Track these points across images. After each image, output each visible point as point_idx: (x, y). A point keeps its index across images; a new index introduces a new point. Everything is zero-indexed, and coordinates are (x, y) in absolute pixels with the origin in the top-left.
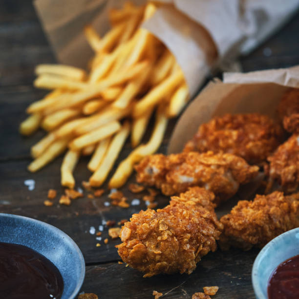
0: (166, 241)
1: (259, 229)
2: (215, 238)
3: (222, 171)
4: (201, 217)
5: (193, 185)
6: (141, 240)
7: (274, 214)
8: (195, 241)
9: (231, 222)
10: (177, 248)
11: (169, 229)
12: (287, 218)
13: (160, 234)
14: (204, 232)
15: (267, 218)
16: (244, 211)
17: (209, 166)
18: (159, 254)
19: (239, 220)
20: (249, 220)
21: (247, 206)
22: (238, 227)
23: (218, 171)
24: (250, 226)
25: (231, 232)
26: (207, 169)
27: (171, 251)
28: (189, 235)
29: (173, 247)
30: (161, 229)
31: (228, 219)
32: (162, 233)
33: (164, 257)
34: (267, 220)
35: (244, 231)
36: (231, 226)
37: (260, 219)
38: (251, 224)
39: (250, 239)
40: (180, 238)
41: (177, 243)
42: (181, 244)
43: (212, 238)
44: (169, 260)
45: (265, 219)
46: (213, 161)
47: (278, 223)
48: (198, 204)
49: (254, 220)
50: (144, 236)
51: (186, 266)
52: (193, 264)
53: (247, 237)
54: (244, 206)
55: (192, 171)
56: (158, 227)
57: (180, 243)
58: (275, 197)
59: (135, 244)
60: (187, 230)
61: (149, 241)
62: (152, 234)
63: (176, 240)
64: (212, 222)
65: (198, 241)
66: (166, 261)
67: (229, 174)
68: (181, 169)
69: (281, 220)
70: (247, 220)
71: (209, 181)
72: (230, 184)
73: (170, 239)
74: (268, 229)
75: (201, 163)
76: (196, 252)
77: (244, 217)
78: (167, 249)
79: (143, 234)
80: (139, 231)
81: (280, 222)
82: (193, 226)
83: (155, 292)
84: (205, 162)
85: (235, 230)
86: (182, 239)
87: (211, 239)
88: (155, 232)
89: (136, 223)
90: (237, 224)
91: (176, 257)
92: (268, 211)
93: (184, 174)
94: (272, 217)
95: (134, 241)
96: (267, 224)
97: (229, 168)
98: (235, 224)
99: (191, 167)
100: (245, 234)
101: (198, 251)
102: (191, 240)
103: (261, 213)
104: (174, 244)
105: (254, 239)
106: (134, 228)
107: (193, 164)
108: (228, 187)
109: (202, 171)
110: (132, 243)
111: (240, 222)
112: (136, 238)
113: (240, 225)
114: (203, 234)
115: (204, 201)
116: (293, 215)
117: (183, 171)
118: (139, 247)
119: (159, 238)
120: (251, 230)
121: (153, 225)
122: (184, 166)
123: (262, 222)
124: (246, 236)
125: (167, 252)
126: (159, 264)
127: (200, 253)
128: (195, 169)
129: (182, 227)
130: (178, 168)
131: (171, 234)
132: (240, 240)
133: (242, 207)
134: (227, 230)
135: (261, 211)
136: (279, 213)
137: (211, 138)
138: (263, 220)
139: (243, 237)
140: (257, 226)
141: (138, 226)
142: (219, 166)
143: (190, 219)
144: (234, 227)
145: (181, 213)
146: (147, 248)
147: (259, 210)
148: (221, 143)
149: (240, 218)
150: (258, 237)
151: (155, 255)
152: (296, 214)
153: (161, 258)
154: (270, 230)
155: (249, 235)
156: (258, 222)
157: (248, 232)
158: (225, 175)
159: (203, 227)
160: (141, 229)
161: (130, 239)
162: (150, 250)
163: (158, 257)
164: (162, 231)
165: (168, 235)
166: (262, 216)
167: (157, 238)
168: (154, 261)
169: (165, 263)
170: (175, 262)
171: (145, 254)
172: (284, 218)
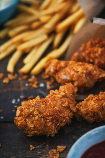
0: (37, 120)
2: (70, 117)
4: (62, 106)
5: (68, 82)
8: (55, 120)
10: (43, 124)
11: (40, 113)
13: (34, 116)
14: (61, 115)
16: (89, 103)
17: (77, 72)
18: (33, 127)
24: (91, 112)
26: (76, 74)
27: (40, 126)
28: (50, 118)
29: (41, 124)
30: (35, 114)
33: (36, 128)
34: (100, 109)
35: (87, 114)
37: (96, 109)
39: (90, 119)
40: (46, 119)
41: (44, 122)
42: (46, 122)
44: (39, 131)
45: (99, 109)
49: (93, 109)
50: (26, 116)
51: (49, 133)
52: (53, 132)
54: (91, 98)
60: (50, 115)
62: (30, 116)
63: (42, 120)
64: (69, 108)
65: (57, 120)
66: (37, 131)
67: (88, 77)
70: (89, 109)
73: (40, 119)
74: (101, 115)
75: (74, 70)
76: (55, 127)
77: (88, 106)
78: (37, 124)
83: (31, 146)
87: (66, 119)
88: (32, 115)
89: (23, 108)
91: (42, 129)
96: (101, 111)
100: (87, 116)
101: (57, 126)
102: (52, 120)
103: (97, 106)
104: (41, 122)
105: (92, 119)
107: (70, 69)
111: (85, 109)
113: (85, 111)
114: (61, 117)
118: (22, 122)
119: (33, 118)
120: (91, 114)
122: (67, 69)
125: (37, 126)
126: (33, 132)
129: (47, 113)
130: (63, 70)
131: (40, 117)
133: (89, 99)
137: (87, 52)
138: (98, 109)
143: (54, 108)
145: (50, 103)
146: (27, 123)
150: (94, 118)
153: (34, 129)
155: (90, 117)
157: (89, 115)
159: (61, 113)
160: (25, 112)
161: (20, 116)
163: (32, 129)
166: (98, 107)
170: (42, 131)
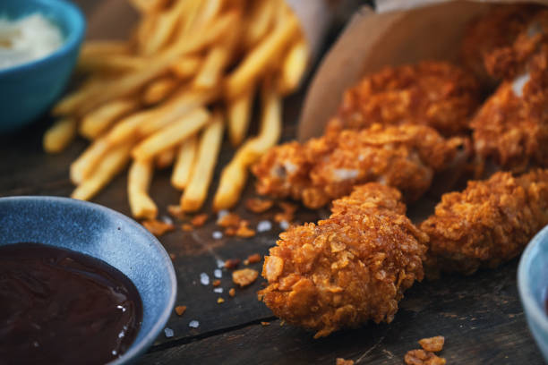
0: (347, 268)
1: (488, 233)
2: (420, 257)
3: (403, 151)
4: (394, 224)
6: (303, 274)
7: (507, 206)
8: (391, 265)
9: (440, 229)
10: (367, 278)
11: (347, 249)
12: (527, 211)
13: (334, 258)
14: (405, 247)
15: (498, 213)
16: (456, 208)
17: (380, 146)
18: (338, 293)
19: (452, 223)
20: (470, 221)
21: (459, 200)
22: (454, 235)
23: (398, 152)
24: (473, 231)
25: (443, 245)
26: (380, 152)
27: (357, 285)
28: (382, 255)
29: (360, 278)
30: (334, 250)
31: (434, 225)
32: (338, 256)
33: (346, 297)
35: (463, 240)
36: (442, 235)
37: (487, 217)
38: (474, 226)
39: (477, 253)
40: (369, 261)
41: (366, 270)
42: (372, 271)
43: (417, 257)
44: (356, 302)
45: (494, 216)
46: (387, 137)
47: (515, 219)
48: (381, 206)
49: (480, 219)
50: (308, 266)
51: (383, 308)
52: (393, 305)
53: (471, 250)
54: (453, 200)
55: (352, 160)
56: (329, 248)
57: (370, 270)
58: (500, 181)
59: (294, 282)
60: (377, 246)
61: (318, 273)
62: (321, 261)
63: (362, 265)
64: (410, 232)
65: (398, 264)
66: (351, 304)
67: (415, 156)
68: (334, 160)
69: (519, 214)
70: (466, 222)
71: (386, 170)
72: (419, 172)
73: (353, 265)
74: (502, 233)
75: (367, 145)
76: (396, 283)
77: (459, 217)
78: (349, 282)
79: (305, 262)
80: (297, 259)
81: (518, 218)
82: (385, 239)
84: (373, 141)
85: (448, 240)
86: (373, 263)
87: (415, 260)
88: (325, 256)
89: (289, 247)
90: (450, 230)
91: (366, 295)
92: (497, 202)
93: (341, 166)
94: (505, 211)
95: (291, 277)
96: (500, 223)
97: (414, 146)
98: (446, 230)
99: (350, 154)
100: (468, 245)
101: (400, 282)
102: (386, 262)
103: (487, 207)
104: (360, 273)
105: (483, 251)
106: (287, 255)
107: (353, 149)
108: (418, 178)
109: (372, 156)
110: (289, 281)
111: (457, 226)
112: (293, 272)
113: (455, 230)
114: (404, 252)
115: (388, 201)
116: (534, 205)
117: (338, 163)
118: (303, 286)
119: (334, 266)
120: (476, 237)
121: (320, 245)
122: (338, 154)
123: (492, 221)
124: (468, 248)
125: (351, 287)
126: (341, 309)
127: (402, 284)
128: (357, 155)
129: (369, 243)
130: (327, 159)
131: (352, 257)
132: (458, 257)
134: (434, 244)
135: (486, 204)
136: (514, 204)
137: (368, 108)
139: (464, 250)
140: (485, 228)
141: (294, 251)
142: (397, 144)
143: (377, 229)
144: (446, 235)
145: (360, 221)
146: (315, 285)
147: (482, 203)
148: (386, 113)
149: (453, 219)
150: (488, 248)
151: (331, 294)
152: (538, 203)
153: (343, 298)
154: (506, 233)
155: (474, 246)
156: (485, 222)
157: (471, 241)
158: (410, 157)
159: (402, 240)
160: (301, 255)
161: (283, 274)
162: (321, 288)
163: (337, 299)
164: (336, 253)
165: (348, 258)
166: (490, 212)
167: (330, 266)
168: (332, 307)
169: (351, 307)
170: (365, 304)
171: (314, 297)
172: (522, 212)
